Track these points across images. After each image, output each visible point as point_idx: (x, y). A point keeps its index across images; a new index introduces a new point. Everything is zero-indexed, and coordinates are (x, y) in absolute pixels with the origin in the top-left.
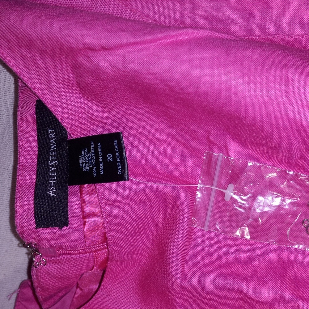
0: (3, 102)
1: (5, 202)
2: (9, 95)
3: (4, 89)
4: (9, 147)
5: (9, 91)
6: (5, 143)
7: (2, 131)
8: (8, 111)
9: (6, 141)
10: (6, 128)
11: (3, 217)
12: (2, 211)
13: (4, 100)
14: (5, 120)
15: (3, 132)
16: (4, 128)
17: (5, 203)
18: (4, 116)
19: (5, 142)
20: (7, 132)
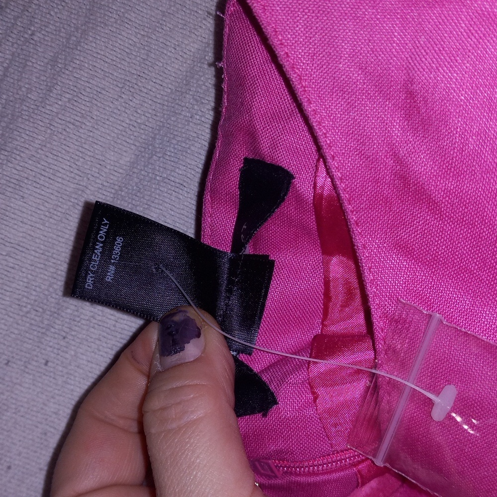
0: (147, 96)
1: (108, 321)
2: (164, 85)
3: (156, 67)
4: (143, 198)
5: (165, 76)
6: (133, 187)
7: (132, 160)
8: (155, 117)
9: (137, 184)
10: (143, 154)
11: (95, 353)
12: (95, 339)
13: (151, 93)
14: (143, 137)
15: (133, 163)
16: (137, 153)
17: (107, 323)
18: (143, 127)
19: (134, 184)
20: (143, 163)
